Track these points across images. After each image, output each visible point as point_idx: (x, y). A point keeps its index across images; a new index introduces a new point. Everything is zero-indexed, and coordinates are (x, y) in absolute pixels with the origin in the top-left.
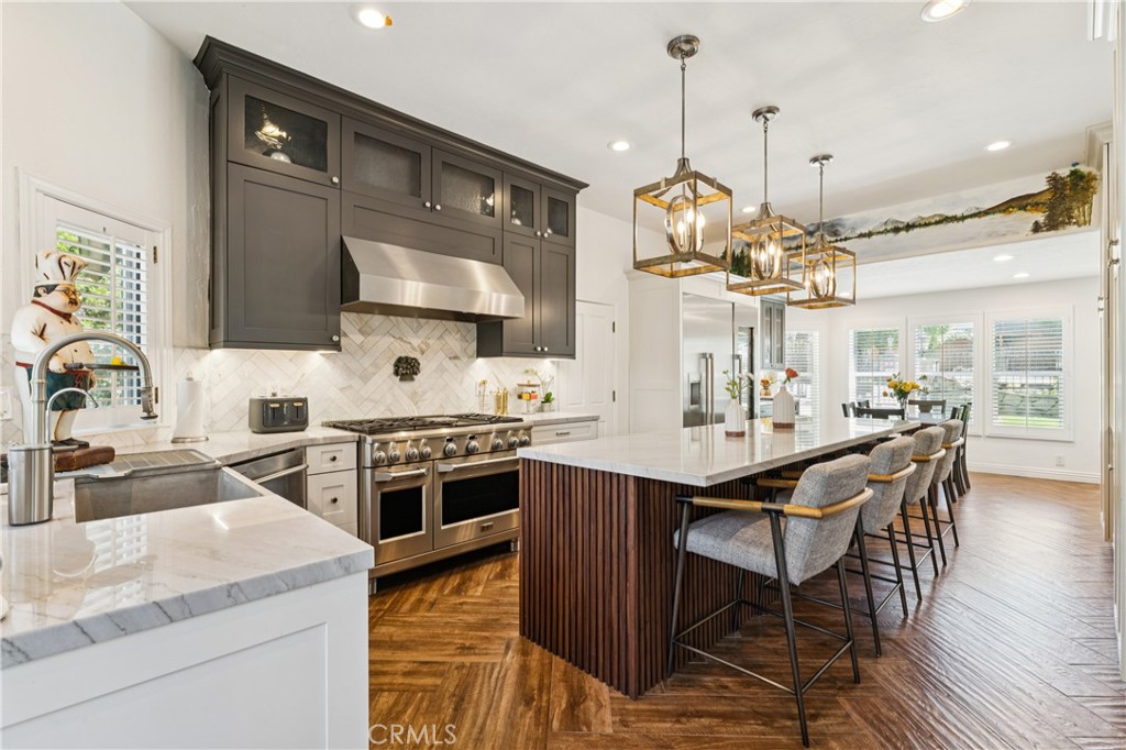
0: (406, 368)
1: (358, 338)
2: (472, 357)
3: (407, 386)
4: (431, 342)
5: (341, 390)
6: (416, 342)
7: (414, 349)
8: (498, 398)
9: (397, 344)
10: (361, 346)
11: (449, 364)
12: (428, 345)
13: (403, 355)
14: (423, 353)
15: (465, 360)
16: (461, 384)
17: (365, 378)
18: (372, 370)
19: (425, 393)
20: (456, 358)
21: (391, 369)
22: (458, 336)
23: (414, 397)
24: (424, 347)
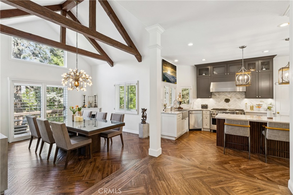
0: (227, 101)
1: (218, 96)
2: (243, 98)
3: (227, 103)
4: (232, 96)
5: (215, 104)
6: (229, 96)
7: (229, 97)
8: (251, 107)
9: (225, 96)
10: (218, 97)
11: (238, 100)
12: (232, 97)
13: (226, 98)
14: (231, 98)
15: (241, 99)
16: (240, 104)
17: (219, 102)
18: (220, 101)
19: (231, 105)
20: (239, 98)
21: (224, 101)
22: (240, 94)
23: (229, 105)
24: (231, 97)
